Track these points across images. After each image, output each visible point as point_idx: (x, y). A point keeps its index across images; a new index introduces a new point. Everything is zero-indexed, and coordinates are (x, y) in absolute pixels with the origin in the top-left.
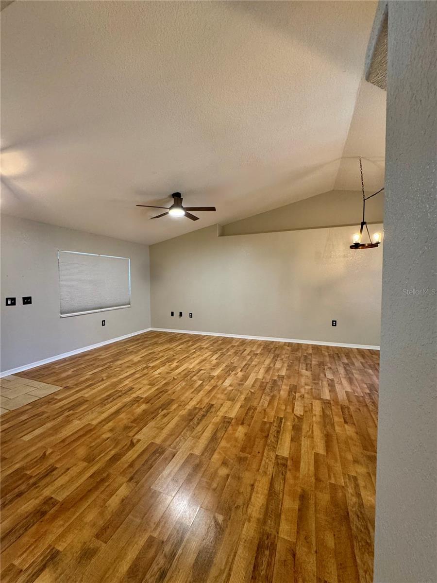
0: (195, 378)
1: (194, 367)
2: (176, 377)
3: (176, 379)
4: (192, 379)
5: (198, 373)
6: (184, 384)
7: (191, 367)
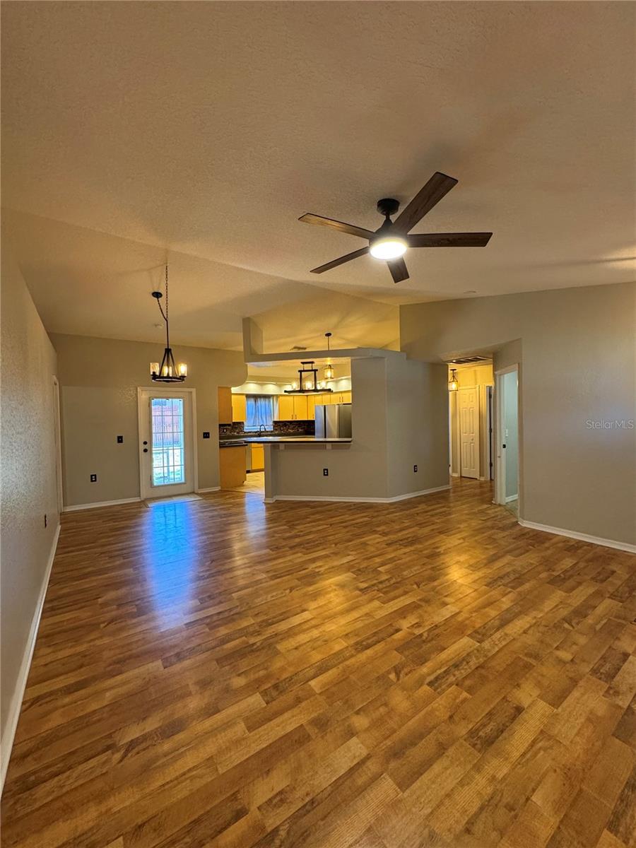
0: (384, 577)
1: (371, 600)
2: (415, 586)
3: (416, 583)
4: (389, 576)
5: (373, 585)
6: (405, 573)
7: (376, 603)
